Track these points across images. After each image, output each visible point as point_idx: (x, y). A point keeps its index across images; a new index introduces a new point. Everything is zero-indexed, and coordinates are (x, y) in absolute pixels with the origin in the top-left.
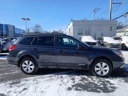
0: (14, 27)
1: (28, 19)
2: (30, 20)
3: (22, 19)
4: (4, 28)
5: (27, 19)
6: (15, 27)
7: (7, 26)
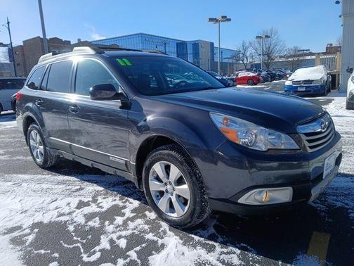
0: (212, 44)
1: (225, 19)
2: (230, 20)
3: (211, 20)
4: (190, 51)
5: (223, 17)
6: (215, 46)
7: (196, 45)
